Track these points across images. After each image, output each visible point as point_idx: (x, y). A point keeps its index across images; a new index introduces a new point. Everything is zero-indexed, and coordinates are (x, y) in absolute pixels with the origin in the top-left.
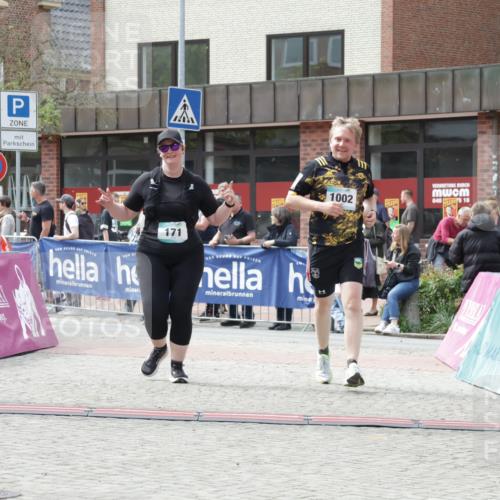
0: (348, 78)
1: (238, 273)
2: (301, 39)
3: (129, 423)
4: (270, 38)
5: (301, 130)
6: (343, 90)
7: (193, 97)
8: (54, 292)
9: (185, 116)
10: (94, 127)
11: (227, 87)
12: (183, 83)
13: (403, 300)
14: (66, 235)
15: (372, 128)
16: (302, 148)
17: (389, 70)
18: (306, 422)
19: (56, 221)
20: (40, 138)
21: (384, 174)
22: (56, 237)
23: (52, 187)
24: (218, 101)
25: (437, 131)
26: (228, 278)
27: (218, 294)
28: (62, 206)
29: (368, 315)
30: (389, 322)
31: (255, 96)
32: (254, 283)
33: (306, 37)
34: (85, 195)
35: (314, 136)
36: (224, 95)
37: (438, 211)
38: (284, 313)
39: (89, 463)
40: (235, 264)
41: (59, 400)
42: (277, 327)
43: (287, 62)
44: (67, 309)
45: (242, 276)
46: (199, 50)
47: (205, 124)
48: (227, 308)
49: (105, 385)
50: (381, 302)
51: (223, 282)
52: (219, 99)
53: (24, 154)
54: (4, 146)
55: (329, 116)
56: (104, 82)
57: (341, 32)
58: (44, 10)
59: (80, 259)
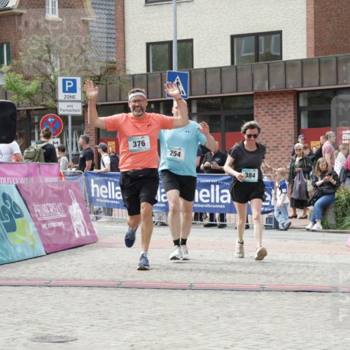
0: (285, 62)
1: (215, 192)
2: (253, 37)
3: (145, 292)
4: (233, 37)
5: (255, 97)
6: (282, 70)
7: (183, 77)
8: (95, 207)
10: (118, 99)
11: (205, 70)
12: (176, 68)
13: (324, 208)
14: (103, 169)
15: (301, 95)
16: (255, 109)
17: (312, 56)
19: (95, 161)
20: (83, 107)
21: (310, 125)
22: (95, 171)
23: (93, 138)
24: (199, 79)
26: (208, 196)
27: (202, 206)
28: (100, 150)
29: (301, 218)
30: (315, 222)
31: (223, 75)
32: (225, 199)
33: (257, 35)
34: (114, 143)
35: (263, 101)
36: (204, 76)
39: (121, 318)
40: (213, 186)
41: (100, 277)
43: (245, 53)
44: (104, 218)
45: (218, 194)
46: (187, 46)
47: (191, 95)
48: (208, 215)
49: (129, 267)
51: (205, 198)
52: (200, 78)
53: (74, 117)
54: (61, 113)
55: (273, 88)
56: (124, 69)
57: (280, 32)
58: (86, 22)
59: (111, 185)
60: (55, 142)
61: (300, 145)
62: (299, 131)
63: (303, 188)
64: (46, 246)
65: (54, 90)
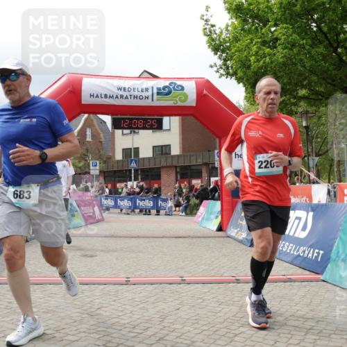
0: (172, 156)
2: (160, 147)
4: (153, 147)
5: (161, 168)
6: (171, 158)
7: (136, 161)
9: (133, 165)
10: (112, 169)
11: (144, 159)
12: (133, 158)
13: (186, 208)
15: (178, 167)
16: (161, 172)
17: (181, 153)
20: (100, 172)
21: (181, 178)
24: (142, 161)
25: (194, 168)
29: (178, 211)
30: (183, 213)
31: (150, 160)
33: (162, 146)
35: (164, 169)
37: (194, 186)
38: (158, 212)
43: (158, 152)
44: (107, 212)
46: (137, 150)
47: (138, 167)
49: (116, 229)
50: (181, 208)
53: (96, 175)
54: (91, 174)
55: (168, 165)
56: (114, 158)
57: (170, 145)
58: (101, 142)
59: (109, 200)
60: (89, 184)
61: (177, 185)
62: (177, 180)
63: (178, 200)
64: (86, 222)
65: (89, 165)
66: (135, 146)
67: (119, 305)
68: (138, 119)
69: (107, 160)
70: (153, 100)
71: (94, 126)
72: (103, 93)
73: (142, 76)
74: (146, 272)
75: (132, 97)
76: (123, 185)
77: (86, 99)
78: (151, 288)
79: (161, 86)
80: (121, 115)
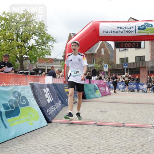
0: (146, 61)
4: (136, 57)
5: (140, 68)
6: (145, 63)
7: (127, 64)
8: (110, 88)
9: (125, 66)
10: (115, 68)
11: (131, 63)
12: (125, 63)
15: (149, 67)
16: (140, 70)
17: (151, 60)
18: (142, 104)
20: (108, 70)
21: (151, 73)
23: (110, 75)
27: (130, 88)
29: (149, 90)
30: (152, 91)
31: (134, 64)
32: (134, 87)
33: (140, 57)
35: (142, 69)
40: (132, 84)
41: (111, 101)
42: (138, 92)
43: (138, 60)
46: (127, 59)
47: (128, 67)
49: (117, 99)
52: (130, 64)
53: (106, 72)
54: (104, 71)
55: (143, 66)
56: (116, 63)
57: (145, 56)
58: (109, 55)
61: (149, 77)
64: (102, 95)
65: (103, 67)
66: (126, 57)
67: (120, 137)
68: (128, 43)
69: (112, 64)
70: (136, 33)
71: (105, 47)
72: (110, 30)
73: (129, 20)
74: (133, 121)
75: (125, 32)
76: (120, 76)
77: (101, 34)
78: (136, 129)
79: (140, 25)
80: (119, 41)
